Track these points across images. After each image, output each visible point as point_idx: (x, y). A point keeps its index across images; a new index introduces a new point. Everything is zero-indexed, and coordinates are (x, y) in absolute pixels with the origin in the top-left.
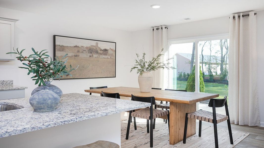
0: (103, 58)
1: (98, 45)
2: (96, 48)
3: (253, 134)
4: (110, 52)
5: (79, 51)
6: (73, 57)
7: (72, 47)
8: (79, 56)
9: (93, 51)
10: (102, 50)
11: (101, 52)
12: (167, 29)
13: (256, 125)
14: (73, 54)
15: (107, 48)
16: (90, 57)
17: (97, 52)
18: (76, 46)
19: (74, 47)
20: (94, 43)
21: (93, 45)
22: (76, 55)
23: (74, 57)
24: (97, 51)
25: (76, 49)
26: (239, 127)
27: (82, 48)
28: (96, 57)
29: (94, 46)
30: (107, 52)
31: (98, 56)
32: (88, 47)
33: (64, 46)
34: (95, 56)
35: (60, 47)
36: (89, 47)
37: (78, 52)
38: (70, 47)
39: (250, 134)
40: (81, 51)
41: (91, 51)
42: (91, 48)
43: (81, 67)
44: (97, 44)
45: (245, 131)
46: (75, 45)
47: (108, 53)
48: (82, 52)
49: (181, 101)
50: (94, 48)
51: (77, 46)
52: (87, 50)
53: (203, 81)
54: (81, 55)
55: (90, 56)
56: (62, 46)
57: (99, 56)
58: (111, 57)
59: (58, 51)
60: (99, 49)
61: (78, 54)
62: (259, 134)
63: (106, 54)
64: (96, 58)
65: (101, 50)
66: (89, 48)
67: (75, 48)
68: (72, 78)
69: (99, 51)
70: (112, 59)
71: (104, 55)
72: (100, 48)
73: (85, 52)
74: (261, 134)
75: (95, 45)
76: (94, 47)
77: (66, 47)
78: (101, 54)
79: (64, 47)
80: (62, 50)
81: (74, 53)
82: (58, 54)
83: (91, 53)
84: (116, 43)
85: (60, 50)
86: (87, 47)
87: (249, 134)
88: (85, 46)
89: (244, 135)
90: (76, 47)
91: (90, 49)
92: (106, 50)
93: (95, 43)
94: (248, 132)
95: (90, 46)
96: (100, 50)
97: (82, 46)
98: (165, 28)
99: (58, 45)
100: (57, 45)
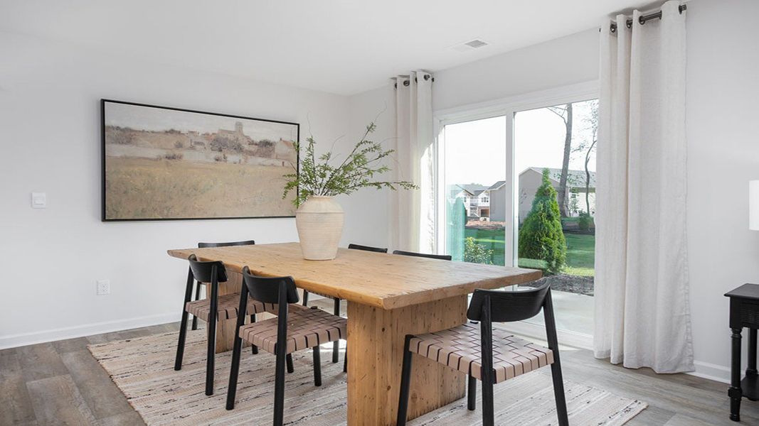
0: (260, 165)
1: (242, 128)
2: (237, 139)
3: (660, 404)
4: (280, 149)
5: (179, 143)
6: (161, 159)
7: (159, 133)
8: (180, 157)
9: (225, 145)
10: (256, 144)
11: (253, 148)
12: (433, 80)
13: (678, 370)
14: (163, 153)
15: (272, 138)
16: (218, 162)
17: (239, 149)
18: (172, 131)
19: (166, 132)
20: (229, 124)
21: (226, 129)
22: (171, 154)
23: (163, 160)
24: (239, 145)
25: (174, 140)
26: (620, 374)
27: (192, 136)
28: (238, 161)
29: (230, 132)
30: (271, 148)
31: (243, 160)
32: (211, 133)
33: (131, 130)
34: (233, 158)
35: (119, 132)
36: (213, 134)
37: (179, 146)
38: (153, 132)
39: (648, 407)
40: (187, 144)
41: (220, 144)
42: (221, 135)
43: (190, 189)
44: (239, 126)
45: (636, 392)
46: (168, 129)
47: (276, 151)
48: (192, 148)
49: (361, 297)
50: (230, 137)
51: (176, 129)
52: (206, 142)
53: (561, 232)
54: (187, 156)
55: (217, 160)
56: (127, 130)
57: (247, 158)
58: (283, 163)
59: (112, 143)
60: (246, 140)
61: (177, 152)
62: (682, 405)
63: (267, 155)
64: (235, 163)
65: (252, 143)
66: (213, 137)
67: (170, 136)
68: (161, 218)
69: (246, 147)
70: (287, 167)
71: (260, 156)
72: (248, 138)
73: (202, 147)
74: (690, 407)
75: (233, 129)
76: (229, 135)
77: (140, 131)
78: (252, 154)
79: (132, 133)
80: (125, 141)
81: (165, 149)
82: (114, 150)
83: (221, 151)
84: (298, 125)
85: (119, 141)
86: (208, 134)
87: (644, 407)
88: (201, 130)
89: (628, 410)
90: (172, 133)
91: (217, 140)
92: (267, 144)
93: (234, 123)
94: (645, 395)
95: (216, 132)
96: (248, 143)
97: (192, 132)
98: (426, 78)
99: (113, 128)
100: (109, 127)
